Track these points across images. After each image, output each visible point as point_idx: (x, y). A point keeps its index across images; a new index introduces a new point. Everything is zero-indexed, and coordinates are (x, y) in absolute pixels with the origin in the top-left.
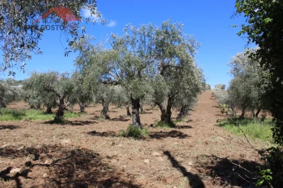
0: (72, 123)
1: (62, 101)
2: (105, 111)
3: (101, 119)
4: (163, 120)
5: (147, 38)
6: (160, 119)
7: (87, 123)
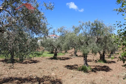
0: (60, 59)
1: (56, 50)
2: (75, 53)
3: (74, 56)
4: (101, 59)
5: (89, 27)
6: (99, 59)
7: (68, 59)
